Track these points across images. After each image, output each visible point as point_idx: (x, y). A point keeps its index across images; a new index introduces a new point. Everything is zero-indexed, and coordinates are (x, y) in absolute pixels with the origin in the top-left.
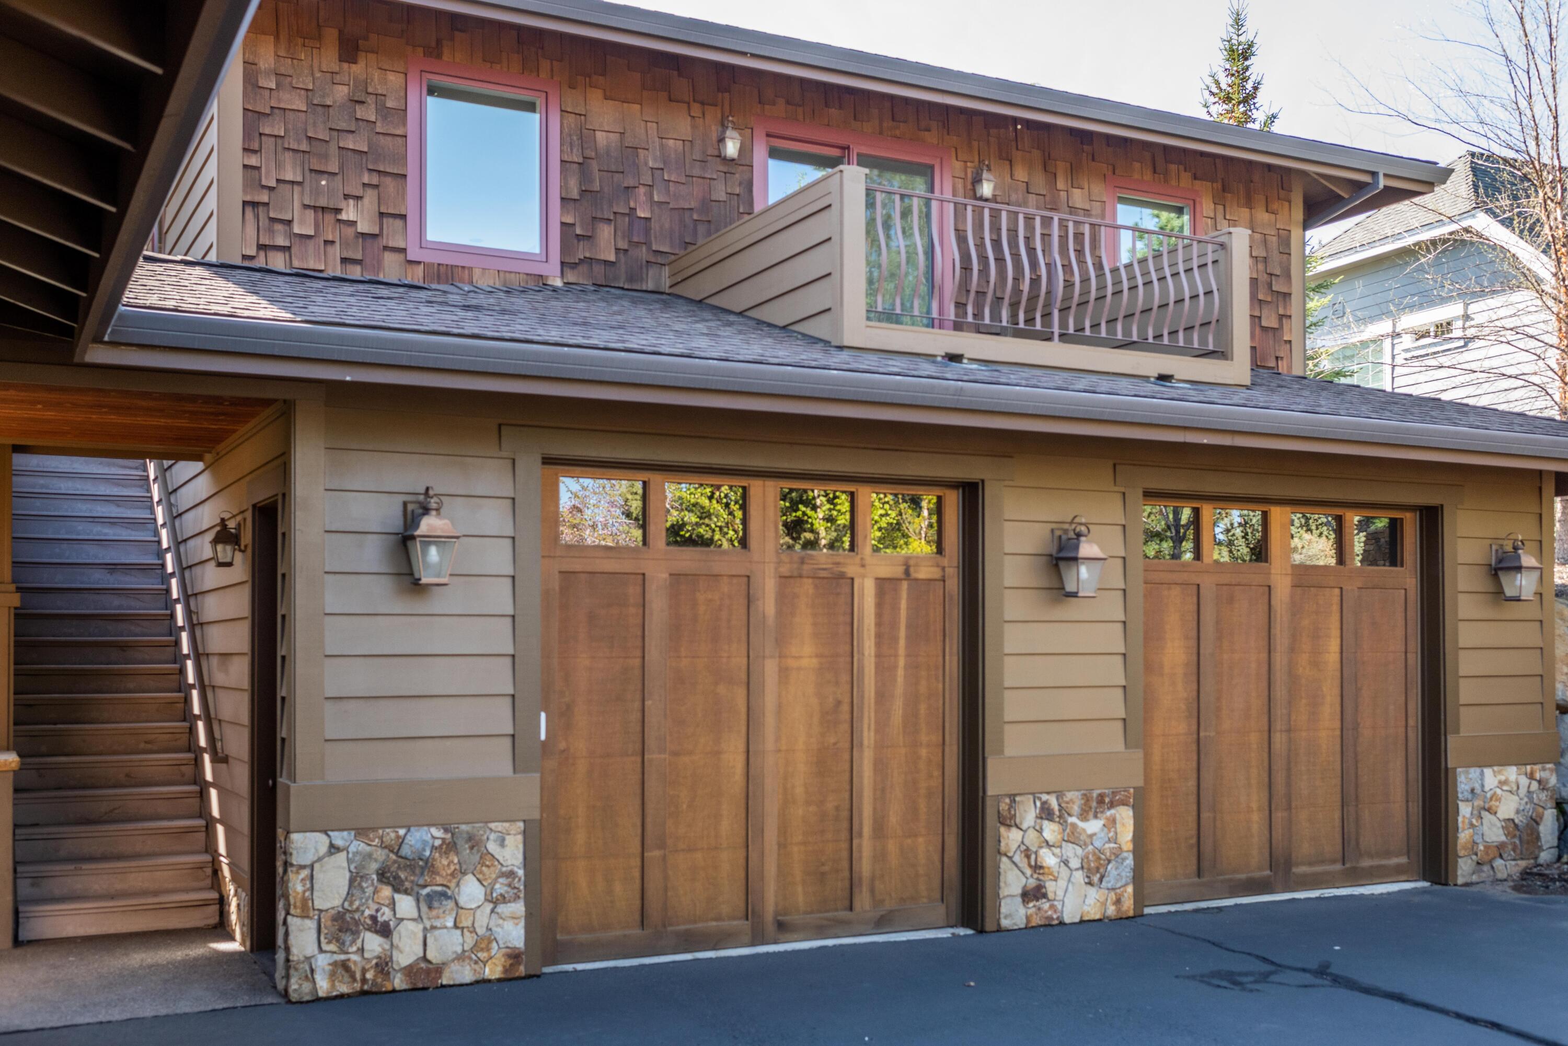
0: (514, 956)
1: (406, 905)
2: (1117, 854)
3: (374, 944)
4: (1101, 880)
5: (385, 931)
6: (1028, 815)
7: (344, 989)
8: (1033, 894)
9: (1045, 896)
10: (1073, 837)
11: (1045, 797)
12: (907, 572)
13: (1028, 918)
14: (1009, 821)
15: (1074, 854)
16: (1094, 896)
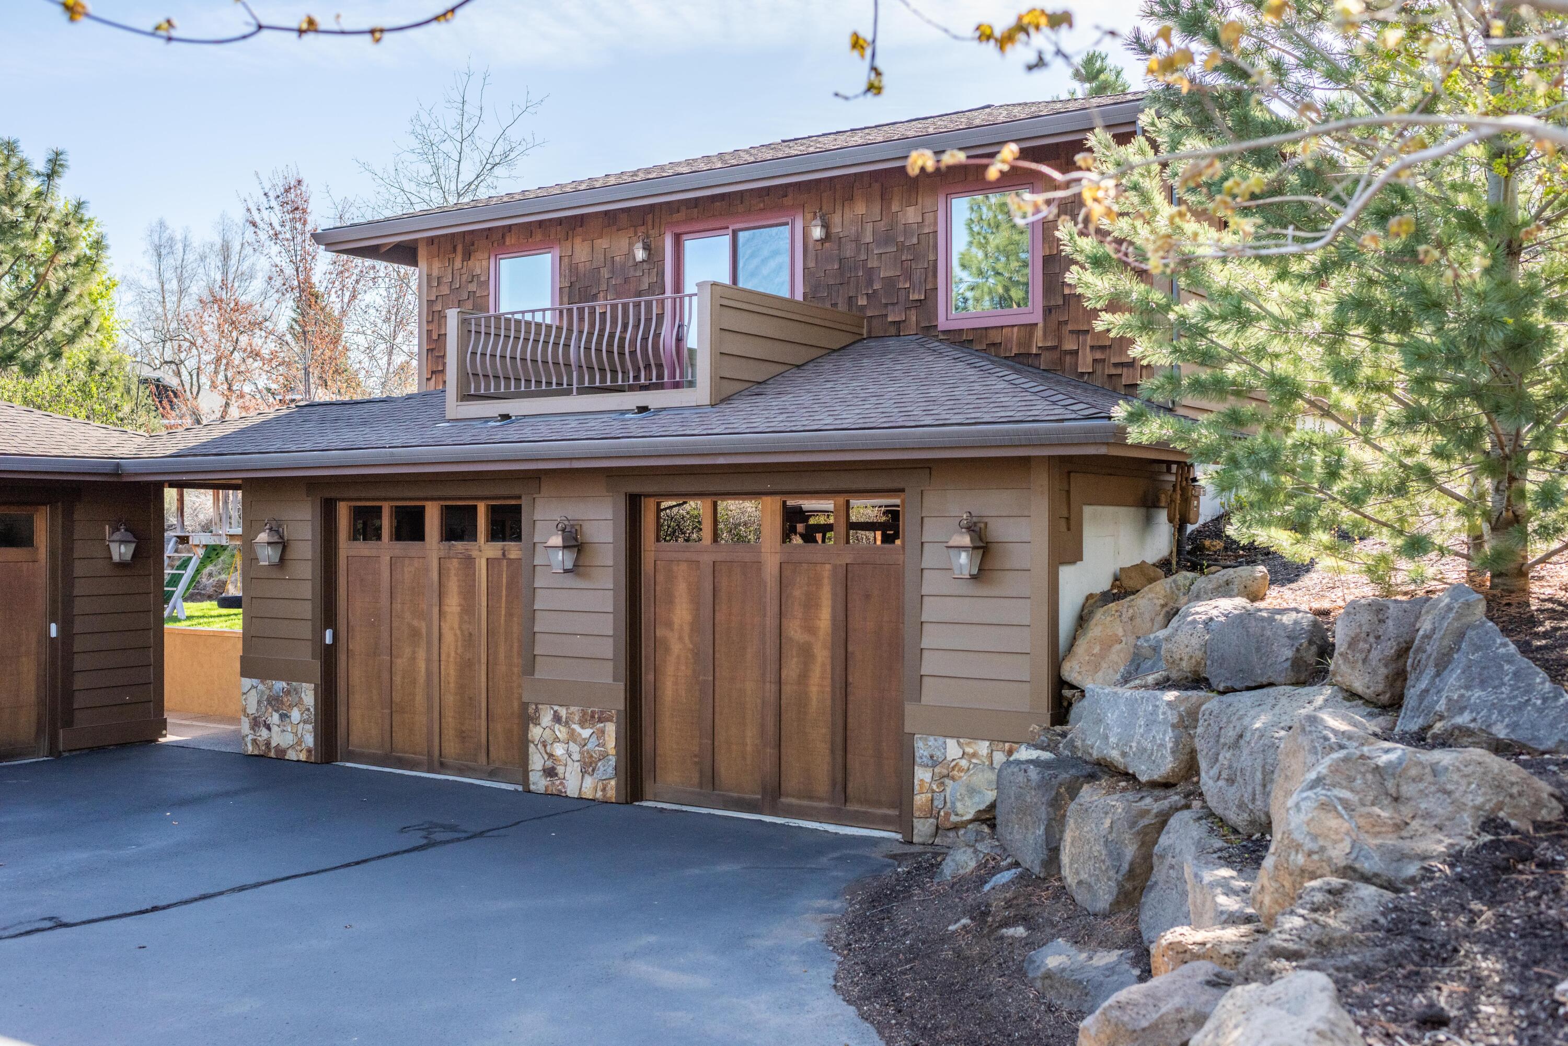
0: (309, 751)
1: (275, 718)
2: (604, 756)
3: (264, 733)
4: (593, 770)
5: (269, 728)
6: (546, 718)
7: (256, 752)
8: (550, 772)
9: (556, 775)
10: (572, 737)
11: (556, 708)
12: (504, 554)
13: (547, 787)
14: (535, 720)
15: (575, 750)
16: (589, 782)
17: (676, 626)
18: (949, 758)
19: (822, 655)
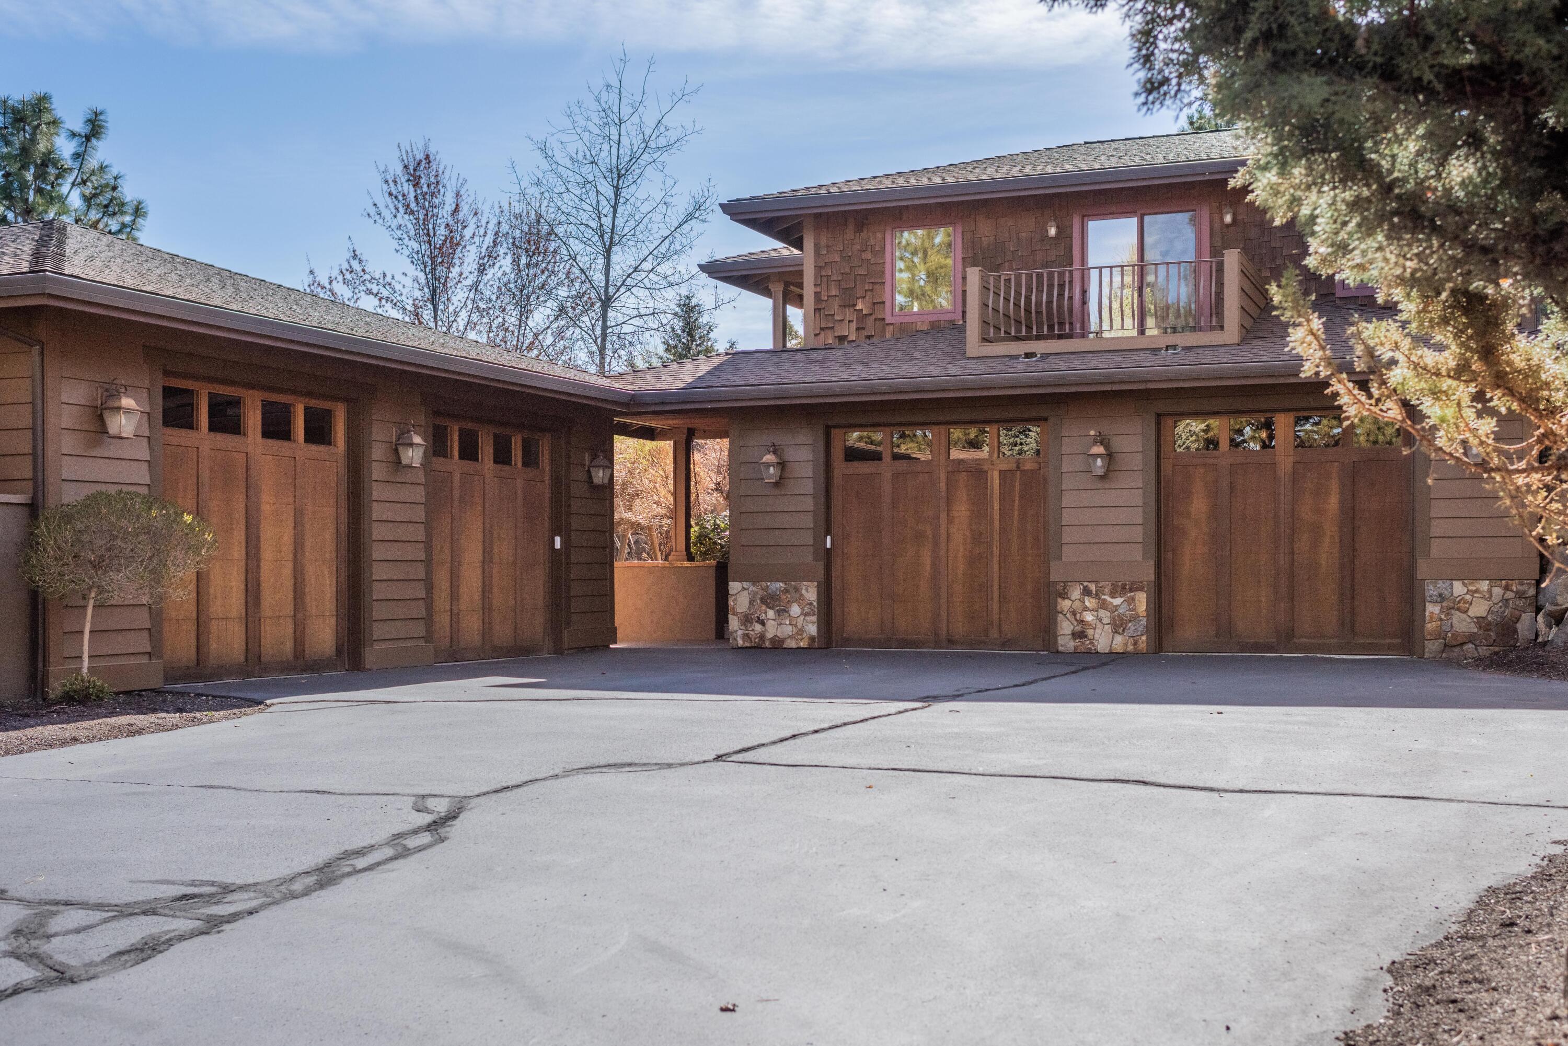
0: (812, 639)
1: (771, 613)
2: (1135, 618)
3: (758, 627)
4: (1123, 630)
5: (763, 623)
6: (1076, 593)
7: (748, 645)
8: (1079, 635)
9: (1086, 636)
10: (1103, 605)
11: (1085, 584)
12: (1018, 467)
13: (1075, 647)
14: (1064, 595)
15: (1105, 615)
16: (1119, 639)
17: (1193, 516)
18: (1455, 594)
19: (1331, 531)
